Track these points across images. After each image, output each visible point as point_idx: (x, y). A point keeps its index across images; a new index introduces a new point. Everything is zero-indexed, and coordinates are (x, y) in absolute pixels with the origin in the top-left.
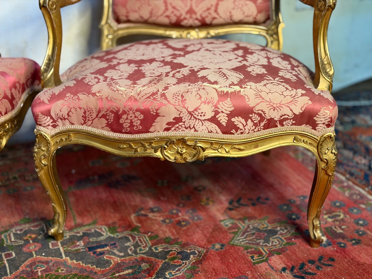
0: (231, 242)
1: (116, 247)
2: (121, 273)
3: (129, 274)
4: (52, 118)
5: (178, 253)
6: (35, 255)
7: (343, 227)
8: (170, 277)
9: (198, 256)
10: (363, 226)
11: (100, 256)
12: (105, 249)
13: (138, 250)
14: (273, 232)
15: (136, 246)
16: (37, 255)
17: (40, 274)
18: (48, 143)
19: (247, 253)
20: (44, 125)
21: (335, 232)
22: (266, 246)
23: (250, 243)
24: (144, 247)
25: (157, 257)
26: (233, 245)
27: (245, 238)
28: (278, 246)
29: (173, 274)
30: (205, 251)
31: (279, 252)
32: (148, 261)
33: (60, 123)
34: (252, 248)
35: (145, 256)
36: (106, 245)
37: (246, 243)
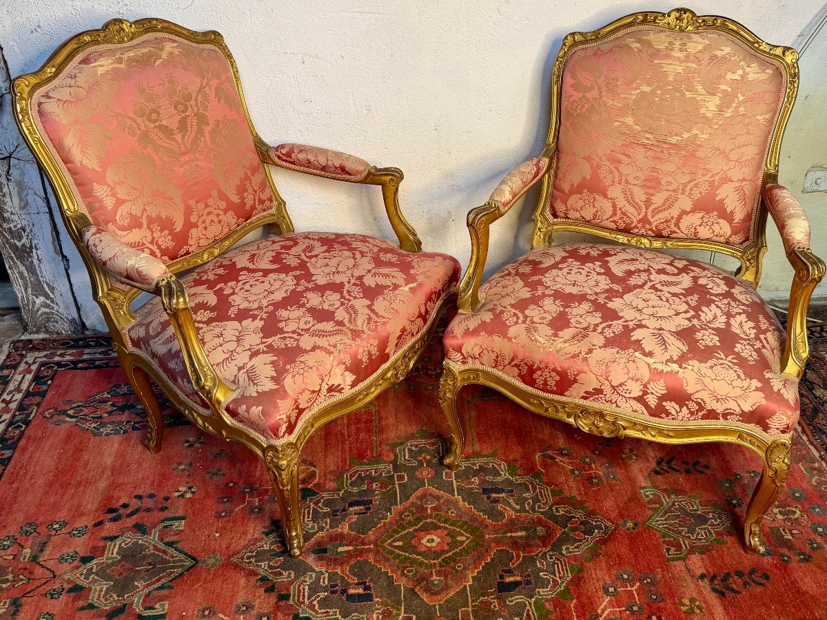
0: (647, 522)
1: (513, 496)
2: (514, 534)
3: (521, 537)
4: (462, 354)
5: (582, 523)
6: (427, 485)
7: (794, 532)
8: (566, 553)
9: (603, 533)
10: (822, 536)
11: (494, 504)
12: (501, 495)
13: (536, 506)
14: (702, 519)
15: (536, 500)
16: (429, 485)
17: (429, 511)
18: (454, 378)
19: (663, 542)
20: (454, 360)
21: (783, 536)
22: (689, 537)
23: (669, 529)
24: (543, 504)
25: (556, 522)
26: (648, 527)
27: (666, 520)
28: (704, 541)
29: (571, 550)
30: (613, 528)
31: (705, 550)
32: (546, 526)
33: (470, 360)
34: (672, 536)
35: (542, 516)
36: (502, 491)
37: (665, 528)
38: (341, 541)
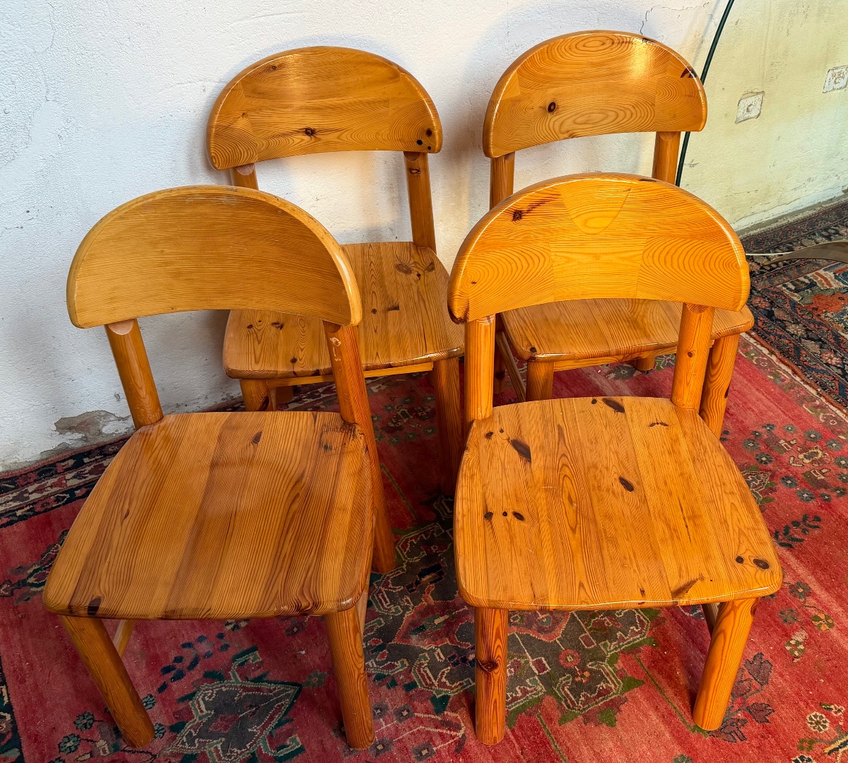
7: (824, 471)
10: (846, 467)
21: (816, 479)
38: (434, 613)
